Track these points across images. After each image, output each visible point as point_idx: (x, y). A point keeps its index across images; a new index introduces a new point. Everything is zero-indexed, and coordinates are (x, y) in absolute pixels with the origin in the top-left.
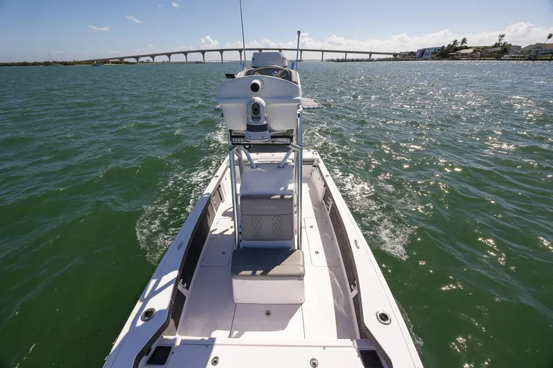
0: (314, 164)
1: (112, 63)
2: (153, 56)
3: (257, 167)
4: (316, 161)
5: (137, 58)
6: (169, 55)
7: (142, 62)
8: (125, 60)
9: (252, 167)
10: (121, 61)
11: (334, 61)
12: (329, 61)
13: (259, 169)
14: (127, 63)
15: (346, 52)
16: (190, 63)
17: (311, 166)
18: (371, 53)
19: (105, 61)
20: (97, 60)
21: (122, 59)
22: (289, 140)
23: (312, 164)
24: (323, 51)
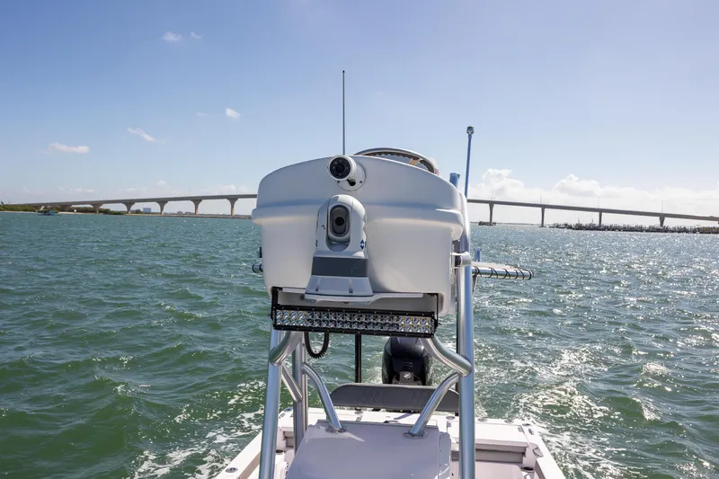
0: (527, 461)
1: (79, 210)
2: (162, 202)
3: (342, 430)
4: (529, 452)
5: (129, 203)
6: (197, 200)
7: (138, 212)
8: (104, 207)
9: (330, 430)
10: (95, 208)
11: (570, 227)
12: (558, 226)
13: (347, 435)
14: (106, 212)
15: (601, 211)
16: (238, 217)
17: (516, 468)
18: (662, 217)
19: (64, 207)
20: (46, 205)
21: (97, 204)
22: (427, 322)
23: (519, 463)
24: (544, 207)
